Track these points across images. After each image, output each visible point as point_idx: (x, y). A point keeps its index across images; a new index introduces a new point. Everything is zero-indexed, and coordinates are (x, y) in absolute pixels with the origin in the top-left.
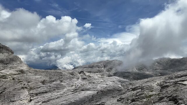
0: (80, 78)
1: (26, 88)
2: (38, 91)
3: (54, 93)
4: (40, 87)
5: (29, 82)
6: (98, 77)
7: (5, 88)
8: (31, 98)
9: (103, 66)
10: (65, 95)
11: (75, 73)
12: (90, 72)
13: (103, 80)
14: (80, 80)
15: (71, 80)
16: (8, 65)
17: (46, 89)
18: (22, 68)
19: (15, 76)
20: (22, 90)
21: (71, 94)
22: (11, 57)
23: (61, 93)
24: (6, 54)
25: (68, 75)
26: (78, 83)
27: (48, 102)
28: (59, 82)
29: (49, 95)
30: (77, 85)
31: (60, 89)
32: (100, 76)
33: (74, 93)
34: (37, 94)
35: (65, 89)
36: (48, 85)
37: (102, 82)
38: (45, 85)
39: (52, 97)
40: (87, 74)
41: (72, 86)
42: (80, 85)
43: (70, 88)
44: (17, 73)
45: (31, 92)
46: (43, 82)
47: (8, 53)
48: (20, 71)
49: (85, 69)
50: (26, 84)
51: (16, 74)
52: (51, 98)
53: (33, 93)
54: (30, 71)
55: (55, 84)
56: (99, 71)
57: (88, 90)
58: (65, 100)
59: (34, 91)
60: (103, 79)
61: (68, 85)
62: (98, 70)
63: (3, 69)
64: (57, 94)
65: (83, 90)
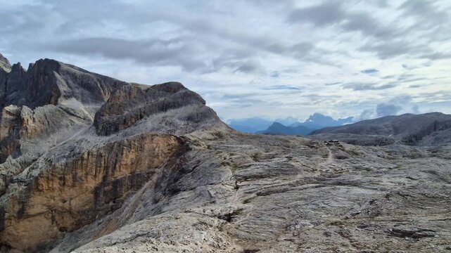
0: (331, 155)
1: (228, 164)
2: (248, 173)
3: (276, 179)
4: (250, 166)
5: (232, 155)
6: (379, 156)
7: (199, 161)
8: (238, 184)
9: (391, 129)
10: (300, 187)
11: (317, 143)
12: (353, 143)
13: (395, 166)
14: (330, 160)
15: (311, 159)
16: (199, 123)
17: (260, 170)
18: (219, 130)
19: (210, 143)
20: (223, 168)
21: (313, 187)
22: (202, 110)
23: (291, 182)
24: (196, 106)
25: (302, 147)
26: (326, 165)
27: (268, 196)
28: (286, 159)
29: (268, 183)
30: (324, 170)
31: (288, 174)
32: (386, 155)
33: (320, 186)
34: (246, 178)
35: (299, 176)
36: (265, 163)
37: (390, 168)
38: (258, 163)
39: (273, 187)
40: (348, 147)
41: (314, 170)
42: (331, 170)
43: (309, 175)
44: (213, 137)
45: (237, 172)
46: (256, 157)
47: (198, 104)
48: (217, 135)
49: (340, 135)
50: (228, 157)
51: (211, 140)
52: (272, 189)
53: (241, 174)
54: (233, 135)
55: (278, 163)
56: (381, 143)
57: (355, 184)
58: (301, 199)
59: (241, 172)
60: (394, 163)
61: (305, 168)
62: (376, 138)
63: (193, 131)
64: (282, 184)
65: (340, 184)
